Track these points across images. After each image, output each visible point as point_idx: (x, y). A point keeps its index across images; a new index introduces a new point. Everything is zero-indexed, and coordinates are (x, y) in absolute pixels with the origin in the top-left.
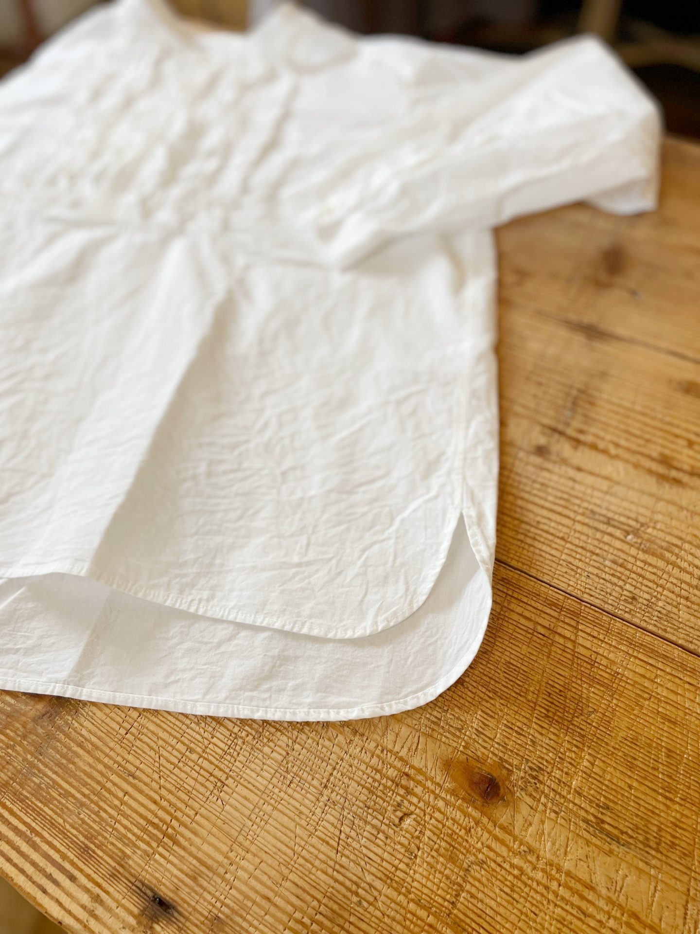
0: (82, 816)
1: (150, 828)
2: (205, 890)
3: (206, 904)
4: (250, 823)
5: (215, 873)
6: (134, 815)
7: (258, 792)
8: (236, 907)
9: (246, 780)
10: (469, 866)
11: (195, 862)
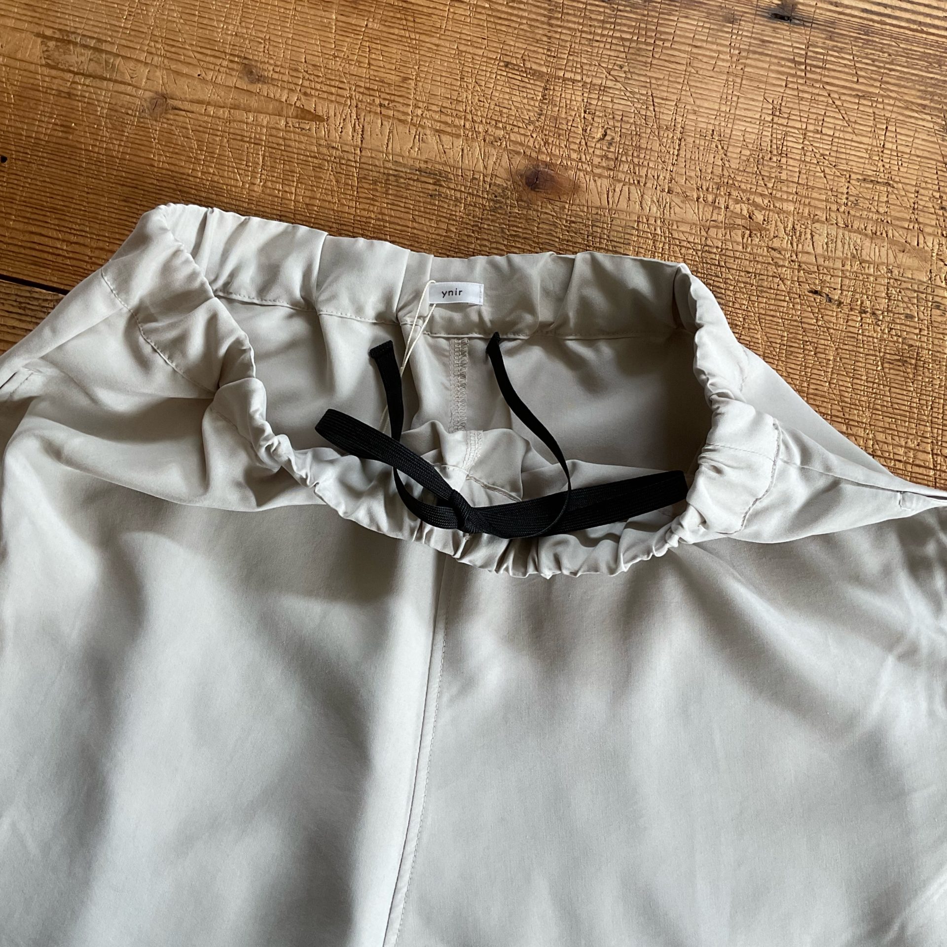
0: (886, 55)
1: (821, 64)
2: (751, 37)
3: (746, 28)
4: (735, 93)
5: (748, 51)
6: (840, 69)
7: (739, 117)
8: (720, 34)
9: (755, 123)
10: (539, 118)
11: (770, 53)
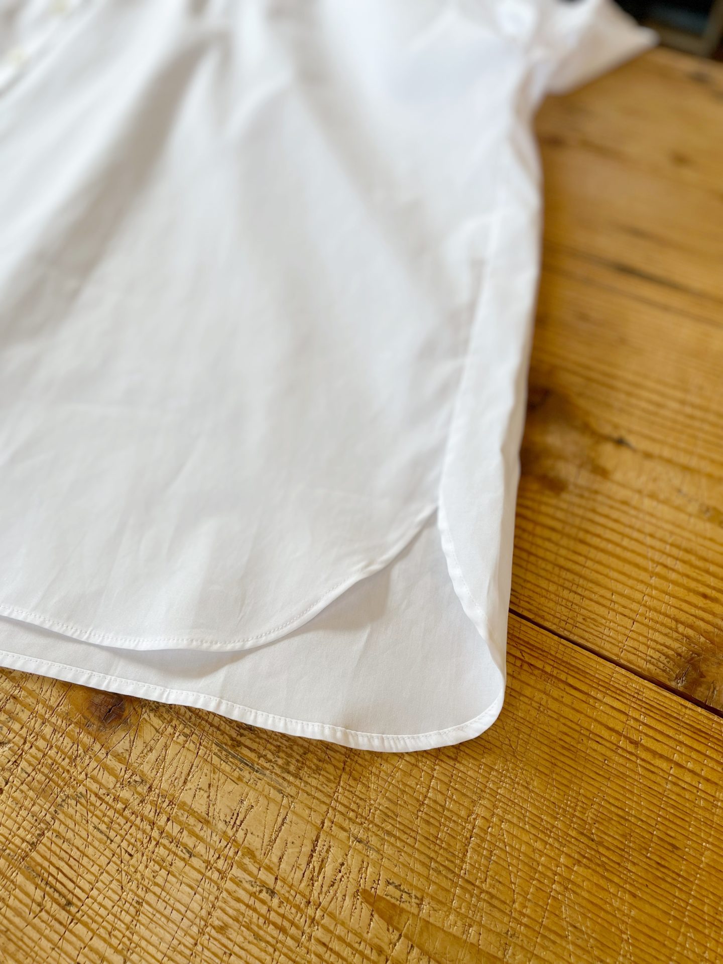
10: (64, 801)
